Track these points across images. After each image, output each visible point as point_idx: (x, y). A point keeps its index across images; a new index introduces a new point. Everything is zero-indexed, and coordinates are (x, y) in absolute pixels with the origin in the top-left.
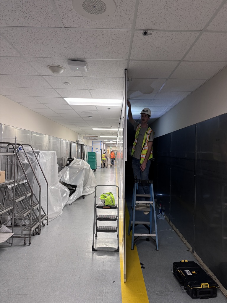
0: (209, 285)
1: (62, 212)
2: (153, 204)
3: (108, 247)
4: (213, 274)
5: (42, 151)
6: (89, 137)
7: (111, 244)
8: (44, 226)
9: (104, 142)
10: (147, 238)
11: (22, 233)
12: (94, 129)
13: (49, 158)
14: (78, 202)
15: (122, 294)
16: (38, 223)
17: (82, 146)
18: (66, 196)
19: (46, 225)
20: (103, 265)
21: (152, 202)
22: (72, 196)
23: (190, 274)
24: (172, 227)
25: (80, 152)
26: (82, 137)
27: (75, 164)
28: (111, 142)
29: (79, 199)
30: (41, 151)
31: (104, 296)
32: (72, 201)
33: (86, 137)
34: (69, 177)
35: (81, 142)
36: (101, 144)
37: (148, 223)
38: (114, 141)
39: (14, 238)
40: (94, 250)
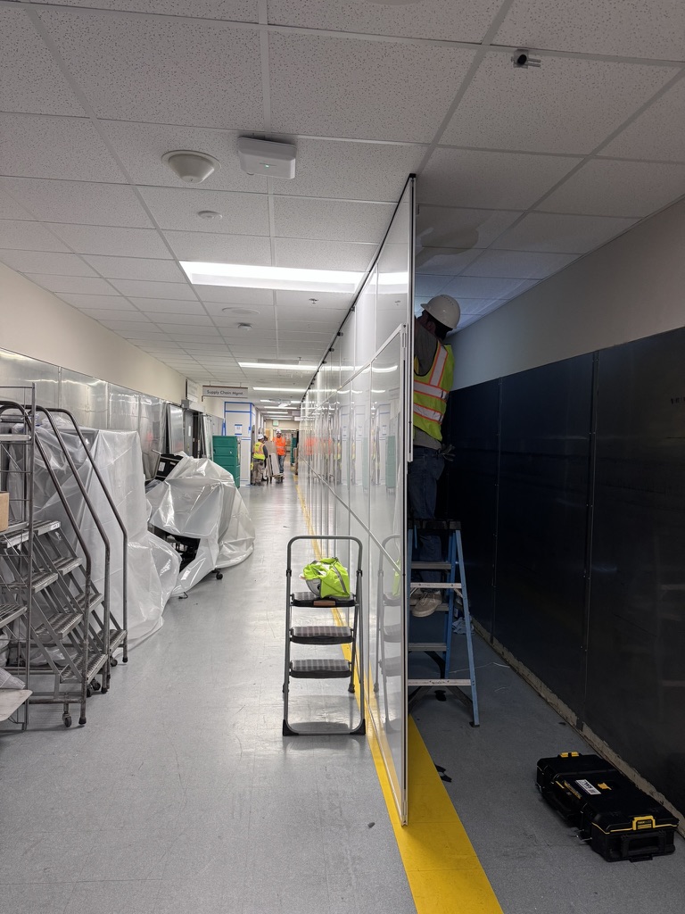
0: (654, 821)
1: (161, 622)
2: (460, 590)
3: (329, 724)
4: (652, 789)
5: (104, 431)
6: (219, 390)
7: (336, 712)
8: (115, 664)
9: (259, 407)
10: (436, 692)
11: (57, 687)
12: (242, 364)
13: (122, 452)
14: (206, 587)
15: (404, 862)
16: (104, 656)
17: (196, 417)
18: (170, 571)
19: (120, 661)
20: (328, 776)
21: (458, 586)
22: (187, 572)
23: (593, 791)
24: (501, 656)
25: (190, 434)
26: (196, 389)
27: (186, 472)
28: (283, 406)
29: (206, 579)
30: (102, 432)
31: (350, 871)
32: (187, 588)
33: (211, 390)
34: (175, 512)
35: (196, 405)
36: (250, 412)
37: (438, 647)
38: (293, 402)
39: (30, 706)
40: (288, 731)
